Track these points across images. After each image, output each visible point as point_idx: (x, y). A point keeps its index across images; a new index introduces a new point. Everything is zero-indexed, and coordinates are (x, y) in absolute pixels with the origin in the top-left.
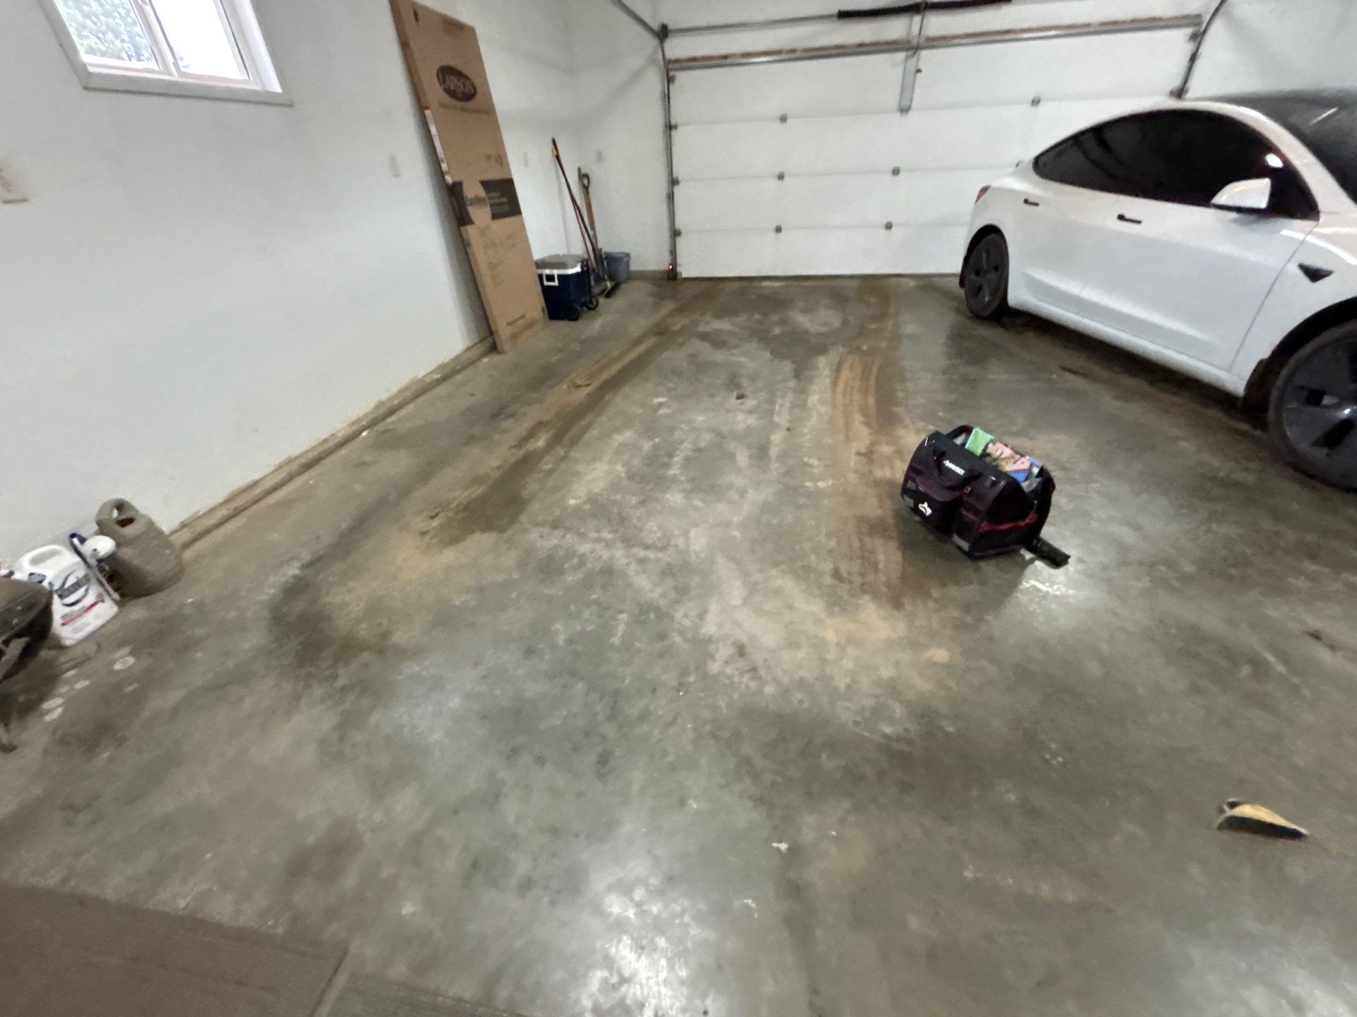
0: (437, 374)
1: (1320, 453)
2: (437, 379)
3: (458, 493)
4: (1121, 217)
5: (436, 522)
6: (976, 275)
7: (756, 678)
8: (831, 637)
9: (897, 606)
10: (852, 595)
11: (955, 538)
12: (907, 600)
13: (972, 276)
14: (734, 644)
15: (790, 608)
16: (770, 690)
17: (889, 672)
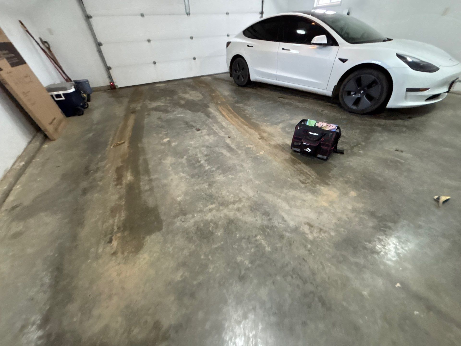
0: (21, 162)
1: (354, 108)
2: (24, 165)
3: (111, 221)
4: (283, 49)
5: (115, 243)
6: (236, 72)
7: (325, 232)
8: (326, 204)
9: (327, 184)
10: (314, 187)
11: (319, 156)
12: (327, 181)
13: (235, 73)
14: (305, 224)
15: (304, 201)
16: (333, 234)
17: (350, 207)
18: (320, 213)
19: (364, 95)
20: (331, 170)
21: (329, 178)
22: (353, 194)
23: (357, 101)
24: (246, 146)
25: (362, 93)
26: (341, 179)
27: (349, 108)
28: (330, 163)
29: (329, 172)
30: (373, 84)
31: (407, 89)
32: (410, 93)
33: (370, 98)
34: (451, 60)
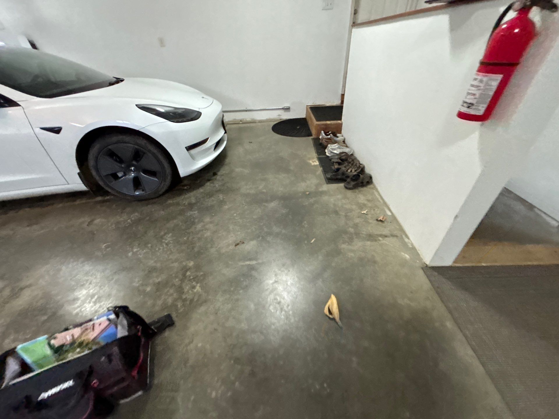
1: (139, 193)
11: (125, 401)
19: (140, 172)
23: (137, 183)
25: (133, 170)
30: (137, 155)
31: (186, 148)
32: (193, 151)
33: (152, 173)
34: (203, 98)
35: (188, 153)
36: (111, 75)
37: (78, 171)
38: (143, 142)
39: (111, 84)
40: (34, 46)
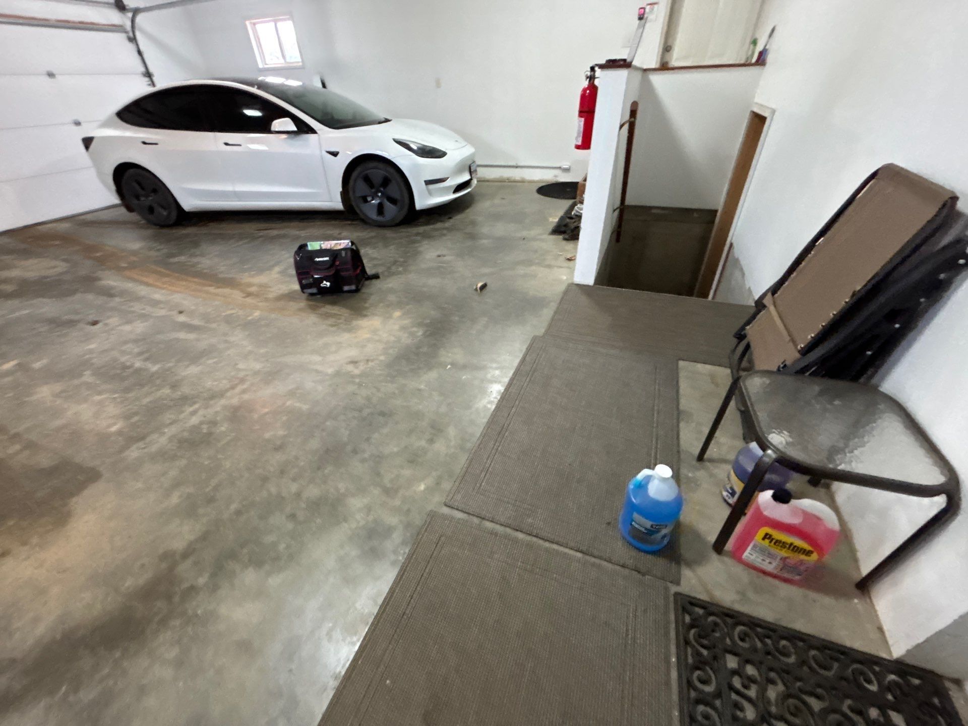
1: (380, 218)
4: (226, 144)
6: (138, 199)
7: (372, 361)
8: (368, 336)
9: (365, 316)
10: (350, 325)
11: (346, 288)
12: (365, 313)
13: (136, 202)
14: (347, 364)
15: (340, 343)
16: (382, 358)
17: (396, 327)
18: (364, 346)
19: (384, 198)
20: (368, 300)
21: (366, 308)
22: (397, 314)
23: (380, 209)
24: (224, 314)
25: (380, 196)
26: (381, 305)
27: (373, 220)
28: (364, 293)
29: (365, 303)
30: (386, 182)
31: (425, 181)
32: (431, 187)
33: (393, 201)
34: (457, 141)
35: (427, 187)
36: (382, 116)
37: (341, 189)
38: (392, 170)
39: (380, 123)
40: (324, 86)
